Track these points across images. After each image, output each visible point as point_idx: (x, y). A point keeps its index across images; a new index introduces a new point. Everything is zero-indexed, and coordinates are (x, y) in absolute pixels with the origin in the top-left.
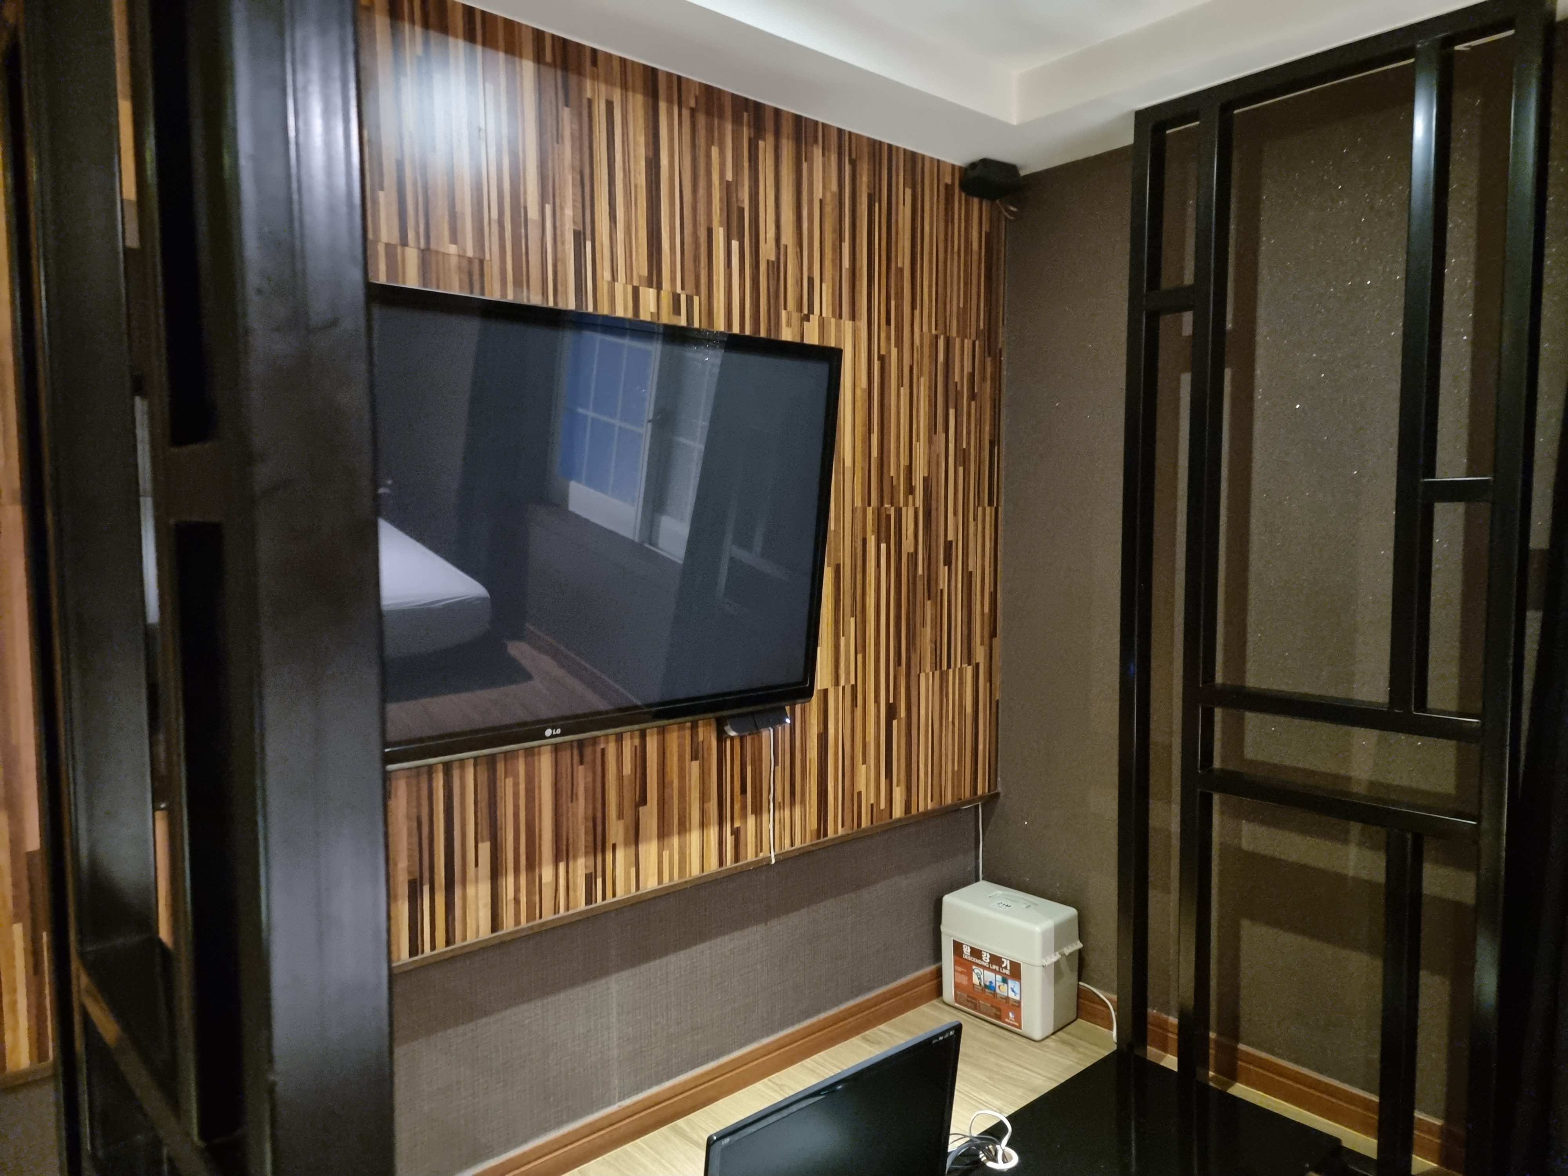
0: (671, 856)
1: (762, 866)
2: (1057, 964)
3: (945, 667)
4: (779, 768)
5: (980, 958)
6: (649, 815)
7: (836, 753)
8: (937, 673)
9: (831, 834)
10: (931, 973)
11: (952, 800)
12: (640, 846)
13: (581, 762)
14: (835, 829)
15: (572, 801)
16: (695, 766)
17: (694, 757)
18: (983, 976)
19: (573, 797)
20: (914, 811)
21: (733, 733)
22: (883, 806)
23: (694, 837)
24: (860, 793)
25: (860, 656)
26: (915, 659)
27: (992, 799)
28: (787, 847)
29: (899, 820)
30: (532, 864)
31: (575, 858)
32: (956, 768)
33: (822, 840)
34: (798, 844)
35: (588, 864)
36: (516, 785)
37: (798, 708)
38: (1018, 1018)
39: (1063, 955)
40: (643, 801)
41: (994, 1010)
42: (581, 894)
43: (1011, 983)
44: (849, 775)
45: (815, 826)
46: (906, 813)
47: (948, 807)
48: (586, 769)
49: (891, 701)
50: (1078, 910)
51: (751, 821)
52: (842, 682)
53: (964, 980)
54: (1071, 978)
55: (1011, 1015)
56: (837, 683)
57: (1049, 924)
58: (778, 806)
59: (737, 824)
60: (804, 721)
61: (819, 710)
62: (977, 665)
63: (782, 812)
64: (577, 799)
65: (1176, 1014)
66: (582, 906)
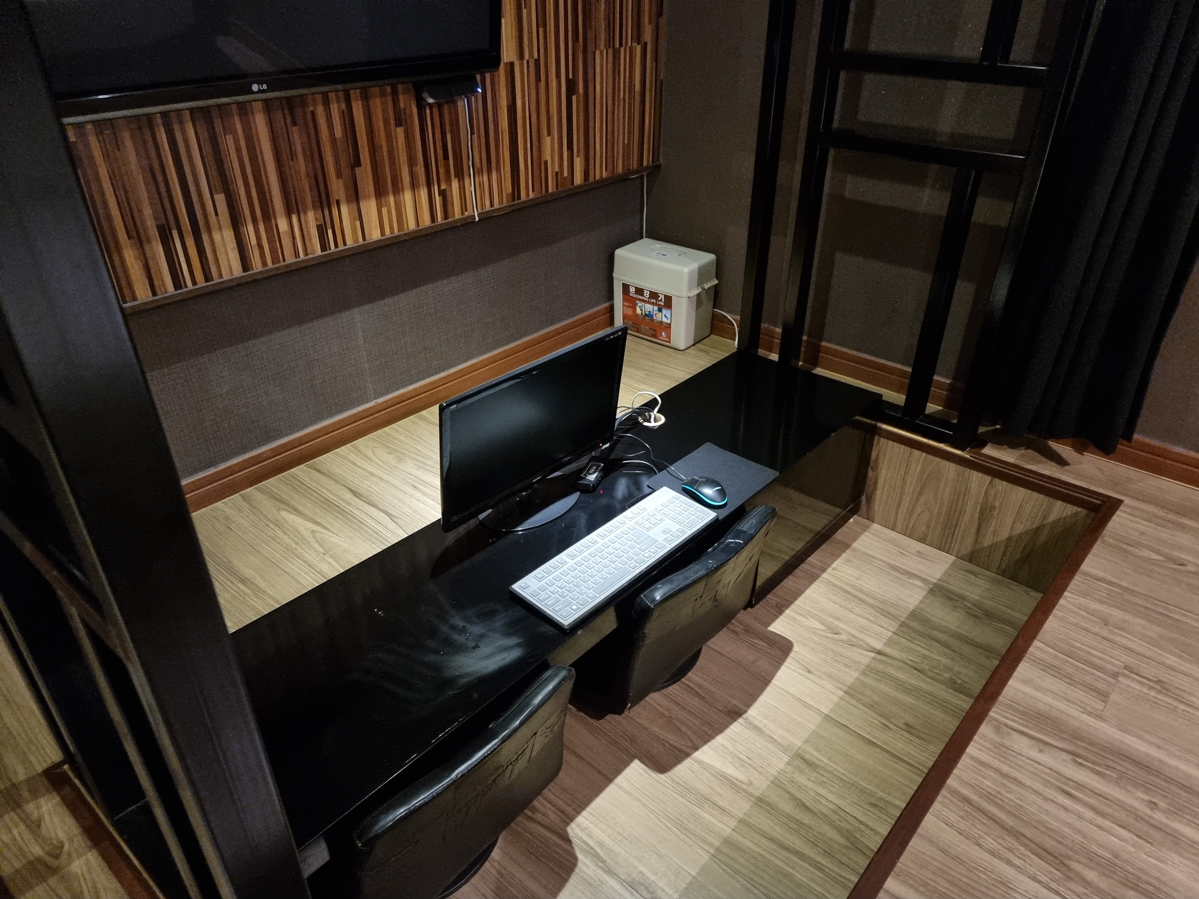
0: (389, 212)
1: (468, 223)
2: (698, 295)
3: (617, 45)
4: (475, 136)
5: (643, 295)
6: (365, 174)
7: (524, 124)
8: (610, 51)
9: (523, 197)
10: (606, 308)
11: (623, 169)
12: (361, 203)
13: (294, 124)
14: (527, 194)
15: (292, 160)
16: (400, 131)
17: (399, 124)
18: (645, 308)
19: (293, 156)
20: (591, 179)
21: (431, 101)
22: (566, 175)
23: (407, 196)
24: (546, 162)
25: (541, 30)
26: (591, 35)
27: (655, 170)
28: (488, 207)
29: (580, 186)
30: (268, 216)
31: (305, 213)
32: (626, 142)
33: (516, 202)
34: (496, 205)
35: (318, 216)
36: (236, 142)
37: (488, 76)
38: (669, 336)
39: (703, 289)
40: (357, 162)
41: (651, 331)
42: (316, 242)
43: (664, 311)
44: (537, 147)
45: (510, 190)
46: (585, 181)
47: (619, 176)
48: (299, 129)
49: (571, 76)
50: (716, 255)
51: (455, 184)
52: (526, 56)
53: (629, 312)
54: (708, 305)
55: (663, 334)
56: (521, 56)
57: (695, 266)
58: (478, 172)
59: (443, 187)
60: (493, 90)
61: (507, 81)
62: (646, 44)
63: (481, 176)
64: (297, 158)
65: (781, 326)
66: (319, 252)
